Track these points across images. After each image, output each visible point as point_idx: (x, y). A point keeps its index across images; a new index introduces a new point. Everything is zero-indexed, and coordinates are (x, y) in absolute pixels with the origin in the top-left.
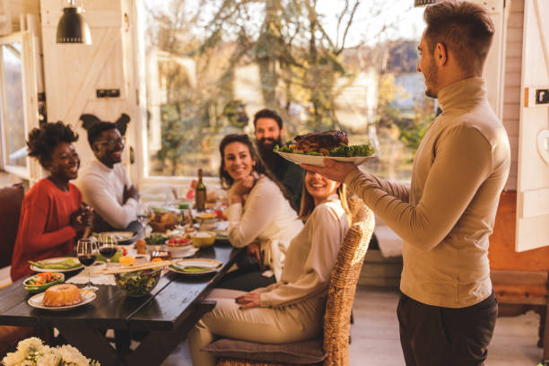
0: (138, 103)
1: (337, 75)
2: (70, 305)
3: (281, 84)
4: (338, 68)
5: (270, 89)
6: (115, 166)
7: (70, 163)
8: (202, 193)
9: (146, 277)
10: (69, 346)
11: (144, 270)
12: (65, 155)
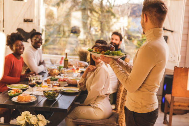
0: (39, 25)
1: (112, 17)
2: (28, 102)
3: (90, 19)
4: (113, 14)
5: (85, 21)
6: (38, 49)
7: (20, 48)
8: (66, 62)
9: (55, 93)
10: (41, 115)
11: (54, 90)
12: (18, 45)
